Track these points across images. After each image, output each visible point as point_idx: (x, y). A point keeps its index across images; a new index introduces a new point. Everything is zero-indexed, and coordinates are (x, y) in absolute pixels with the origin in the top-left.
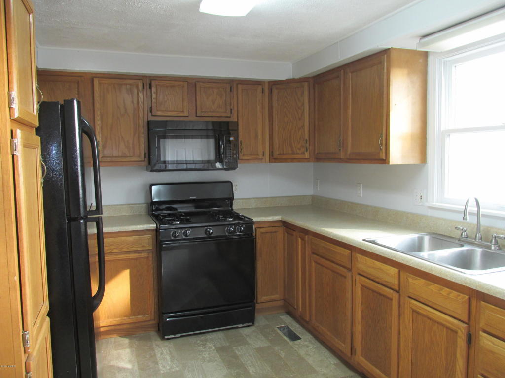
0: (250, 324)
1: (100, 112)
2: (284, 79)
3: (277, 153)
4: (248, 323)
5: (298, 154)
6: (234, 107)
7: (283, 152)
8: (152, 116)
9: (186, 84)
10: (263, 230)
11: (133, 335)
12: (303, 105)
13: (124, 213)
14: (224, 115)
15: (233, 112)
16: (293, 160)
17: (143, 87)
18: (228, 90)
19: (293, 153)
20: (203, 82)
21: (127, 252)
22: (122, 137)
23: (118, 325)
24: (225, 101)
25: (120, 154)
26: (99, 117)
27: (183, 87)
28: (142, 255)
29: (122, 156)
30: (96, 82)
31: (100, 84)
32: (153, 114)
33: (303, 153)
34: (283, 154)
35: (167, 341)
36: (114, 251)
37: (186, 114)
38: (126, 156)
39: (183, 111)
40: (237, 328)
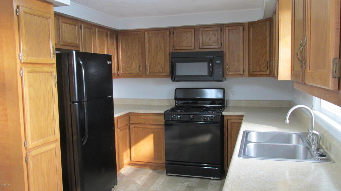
0: (219, 178)
1: (148, 49)
2: (256, 20)
3: (252, 71)
4: (217, 177)
5: (263, 71)
6: (223, 42)
7: (255, 70)
8: (175, 50)
9: (193, 30)
10: (232, 121)
11: (157, 170)
12: (266, 37)
13: (165, 104)
14: (216, 47)
15: (223, 45)
16: (261, 75)
17: (170, 34)
18: (219, 31)
19: (261, 71)
20: (203, 28)
21: (152, 124)
22: (159, 62)
23: (148, 162)
24: (218, 38)
25: (158, 72)
26: (148, 52)
27: (192, 31)
28: (159, 127)
29: (159, 73)
30: (146, 33)
31: (148, 34)
32: (175, 49)
33: (266, 71)
34: (255, 71)
35: (169, 176)
36: (146, 123)
37: (193, 47)
38: (161, 73)
39: (192, 46)
40: (210, 179)
